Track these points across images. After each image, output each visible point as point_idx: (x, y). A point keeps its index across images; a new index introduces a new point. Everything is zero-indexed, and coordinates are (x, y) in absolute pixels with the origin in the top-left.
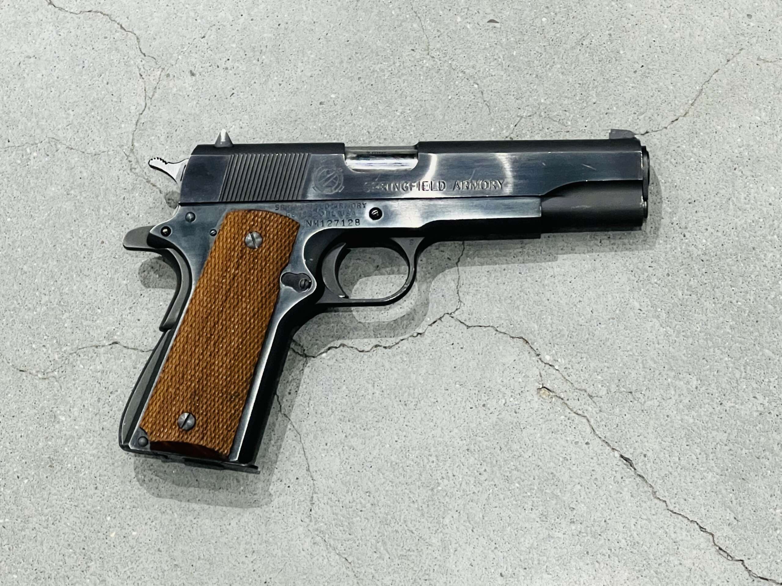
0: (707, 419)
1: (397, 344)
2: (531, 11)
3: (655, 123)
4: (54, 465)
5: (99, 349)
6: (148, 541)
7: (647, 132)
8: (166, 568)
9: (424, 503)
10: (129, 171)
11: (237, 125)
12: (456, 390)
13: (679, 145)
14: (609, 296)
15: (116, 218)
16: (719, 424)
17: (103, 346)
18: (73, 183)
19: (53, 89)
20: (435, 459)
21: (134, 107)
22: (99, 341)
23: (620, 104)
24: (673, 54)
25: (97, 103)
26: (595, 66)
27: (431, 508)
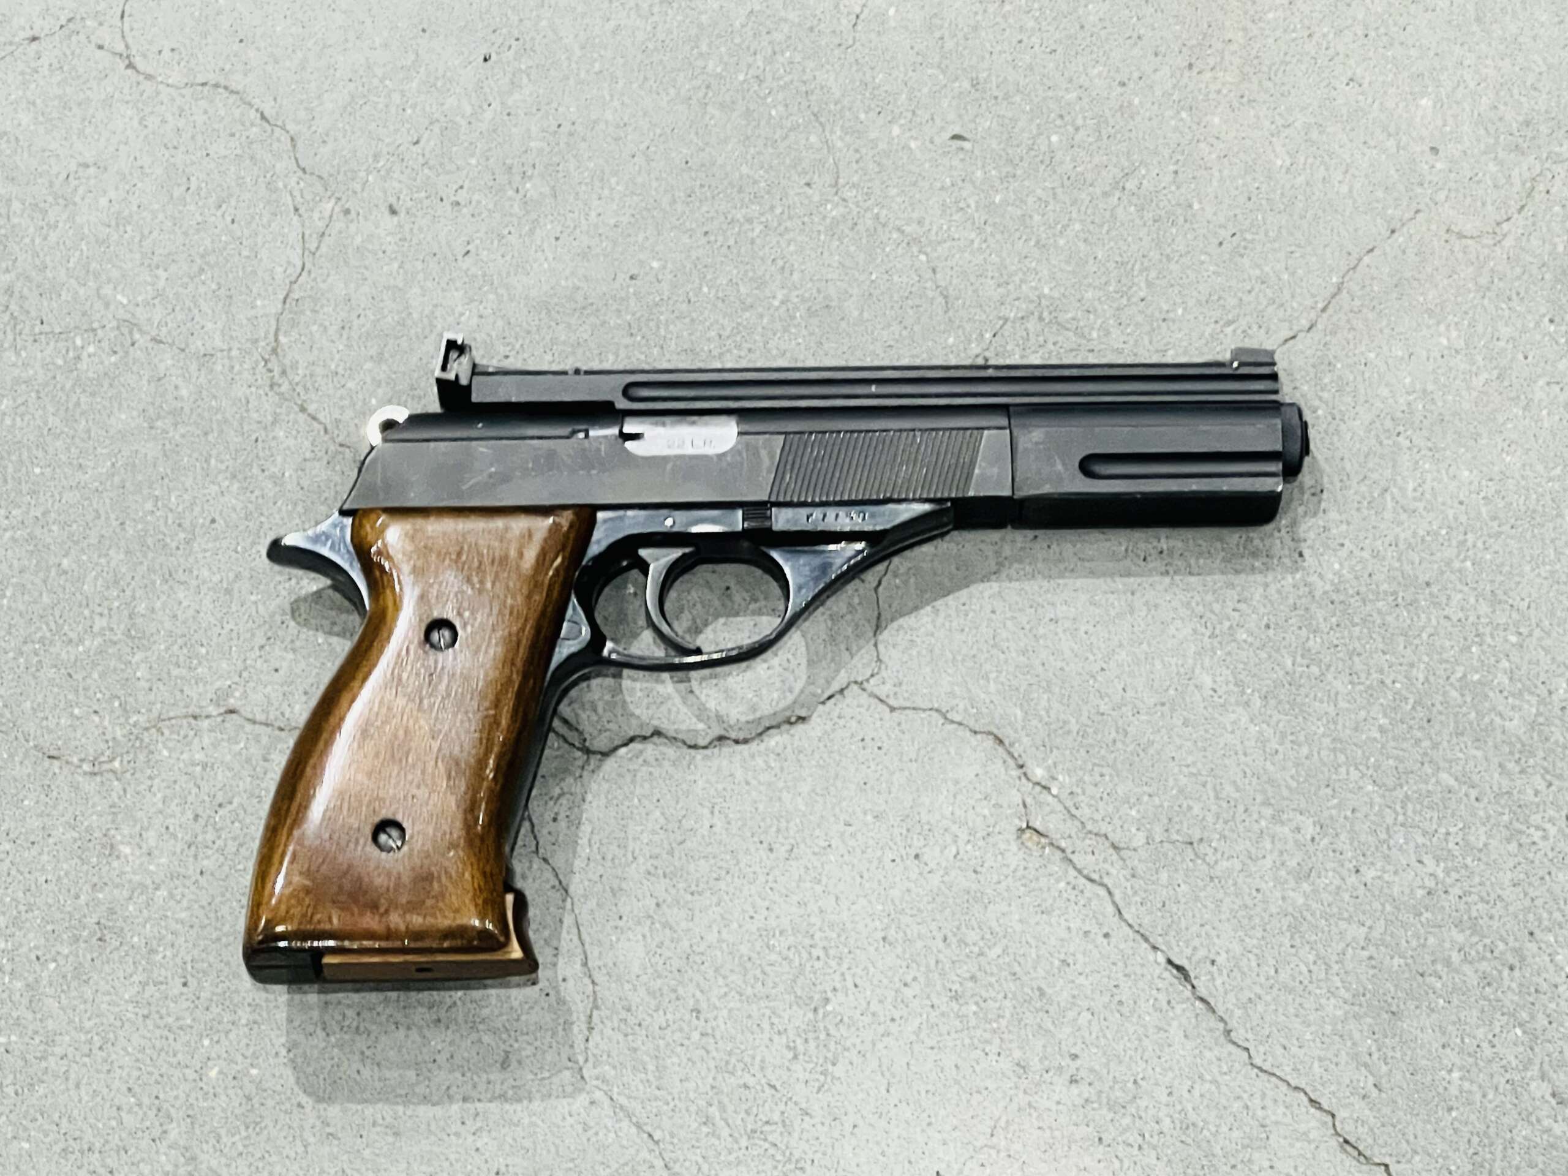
0: (1331, 899)
1: (760, 735)
2: (1031, 120)
4: (107, 938)
5: (199, 722)
6: (279, 1088)
8: (312, 1140)
9: (799, 1035)
10: (267, 389)
11: (474, 310)
12: (866, 825)
13: (1297, 385)
14: (1157, 663)
15: (240, 477)
16: (1351, 909)
17: (207, 717)
18: (161, 407)
19: (129, 228)
20: (821, 954)
21: (279, 270)
22: (201, 707)
23: (1191, 303)
24: (1291, 215)
25: (212, 259)
26: (1146, 229)
27: (812, 1044)
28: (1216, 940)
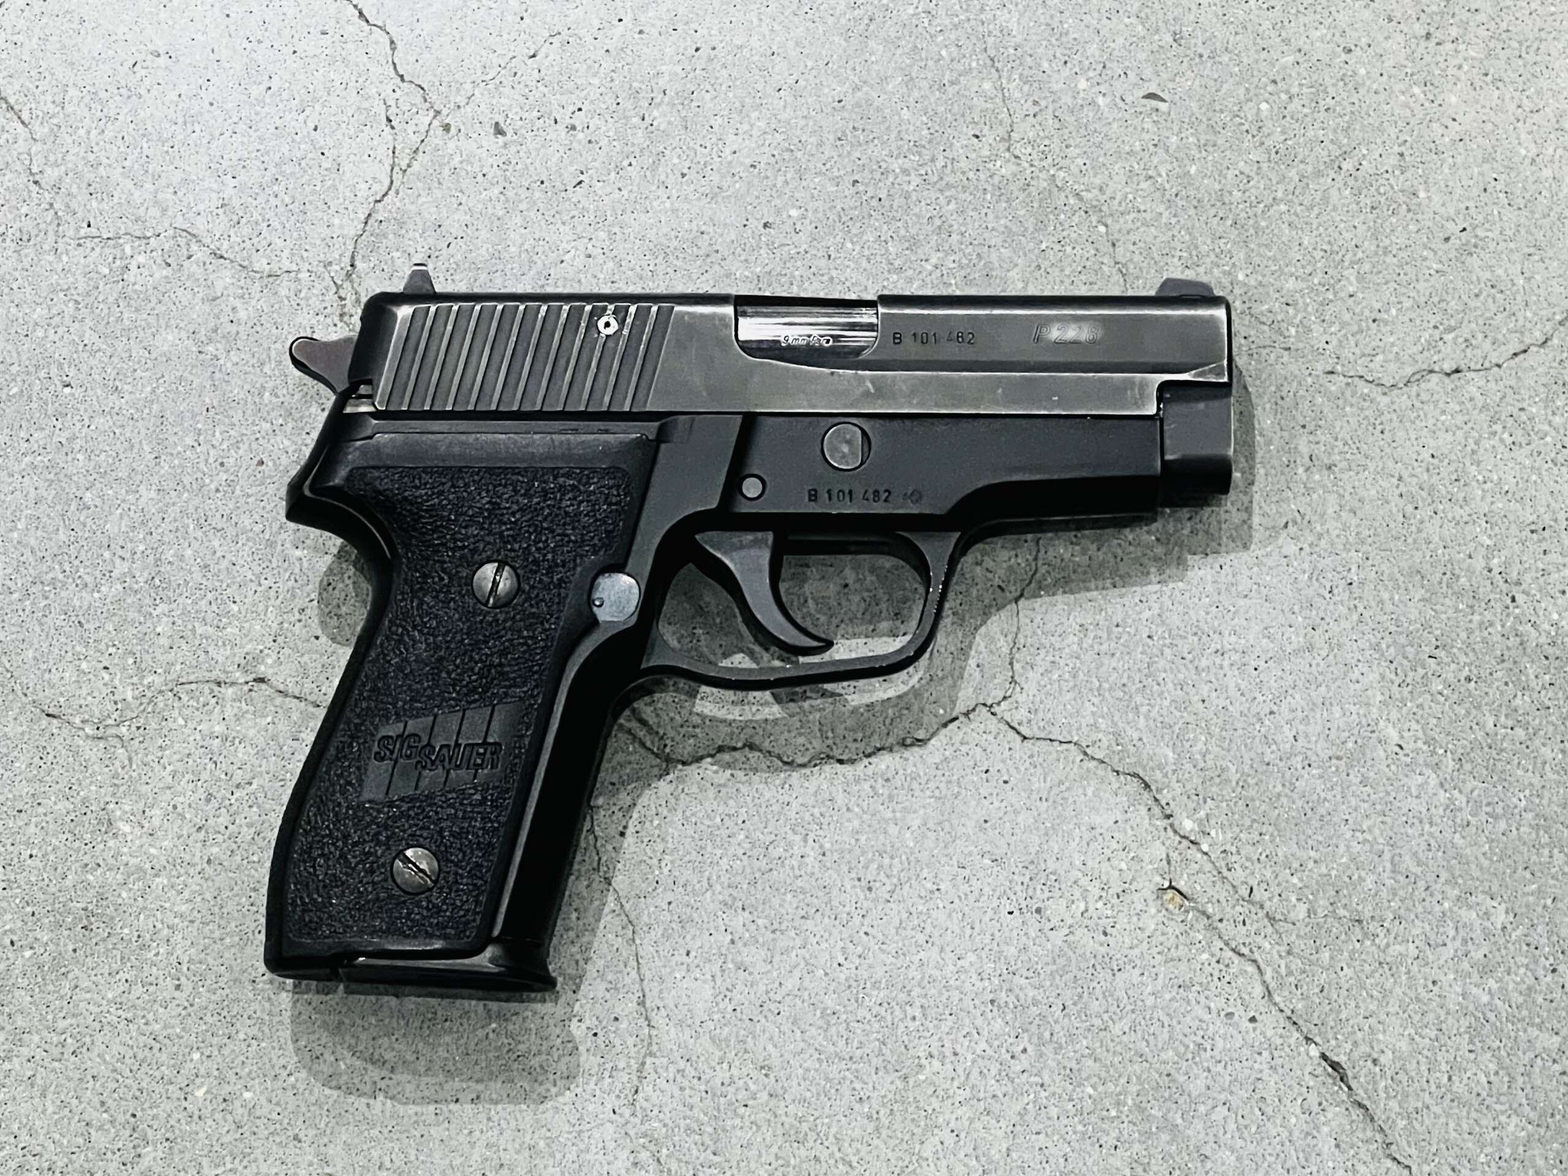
0: (1521, 1000)
1: (869, 756)
2: (1238, 84)
3: (1479, 352)
4: (94, 926)
5: (223, 690)
6: (274, 1116)
7: (1457, 371)
9: (884, 1105)
10: (336, 319)
11: (582, 248)
12: (983, 869)
13: (1525, 405)
14: (1337, 711)
15: (296, 415)
16: (1545, 1014)
17: (233, 684)
18: (215, 331)
19: (197, 128)
20: (918, 1013)
21: (363, 186)
22: (225, 672)
23: (1407, 304)
24: (1532, 212)
25: (288, 169)
26: (1362, 217)
27: (898, 1117)
28: (1381, 1037)
